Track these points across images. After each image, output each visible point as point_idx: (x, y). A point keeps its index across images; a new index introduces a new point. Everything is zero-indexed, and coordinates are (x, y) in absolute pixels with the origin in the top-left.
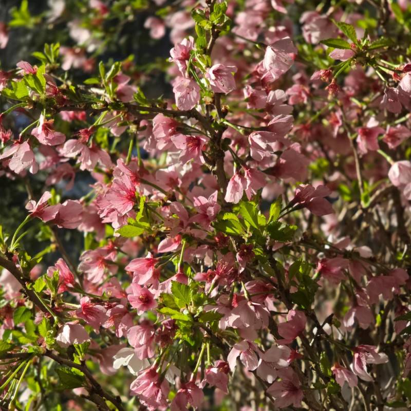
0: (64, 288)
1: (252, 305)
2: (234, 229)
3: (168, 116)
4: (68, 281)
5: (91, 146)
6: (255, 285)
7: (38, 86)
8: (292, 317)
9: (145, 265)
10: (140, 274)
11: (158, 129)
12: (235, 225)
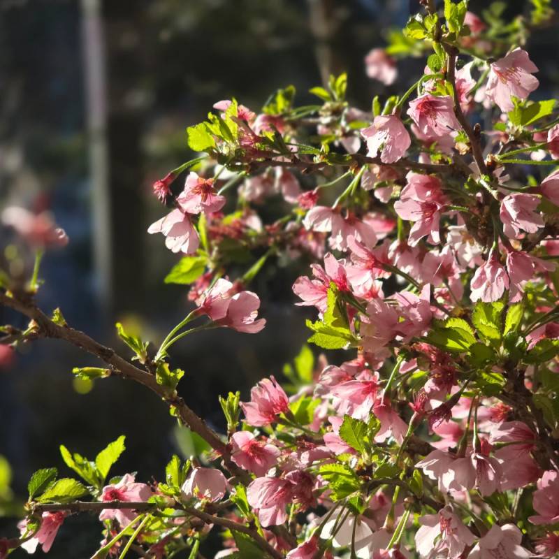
0: (269, 418)
1: (476, 458)
2: (461, 342)
3: (419, 172)
4: (279, 408)
5: (347, 218)
6: (513, 429)
7: (225, 133)
8: (550, 482)
9: (361, 392)
10: (354, 404)
11: (408, 191)
12: (465, 337)
